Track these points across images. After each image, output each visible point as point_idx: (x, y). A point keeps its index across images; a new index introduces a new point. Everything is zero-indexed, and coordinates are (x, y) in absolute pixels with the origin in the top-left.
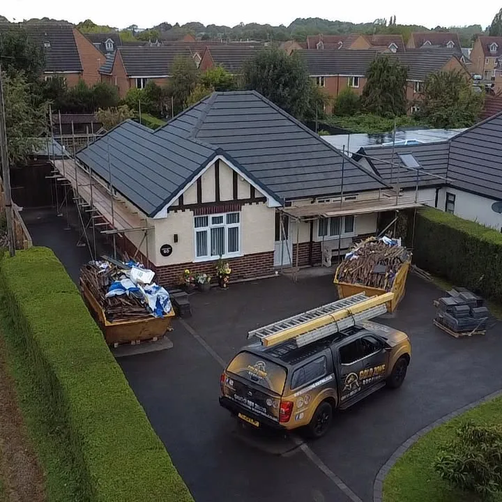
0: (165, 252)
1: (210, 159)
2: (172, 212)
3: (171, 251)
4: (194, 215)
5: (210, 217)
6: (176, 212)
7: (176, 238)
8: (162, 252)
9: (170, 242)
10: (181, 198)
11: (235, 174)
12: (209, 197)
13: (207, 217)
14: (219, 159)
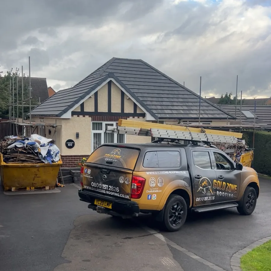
0: (69, 145)
1: (104, 80)
2: (75, 116)
3: (73, 145)
4: (92, 120)
5: (104, 123)
6: (78, 116)
7: (77, 135)
8: (67, 145)
9: (73, 138)
10: (82, 106)
11: (123, 94)
12: (103, 108)
13: (102, 123)
14: (111, 81)
